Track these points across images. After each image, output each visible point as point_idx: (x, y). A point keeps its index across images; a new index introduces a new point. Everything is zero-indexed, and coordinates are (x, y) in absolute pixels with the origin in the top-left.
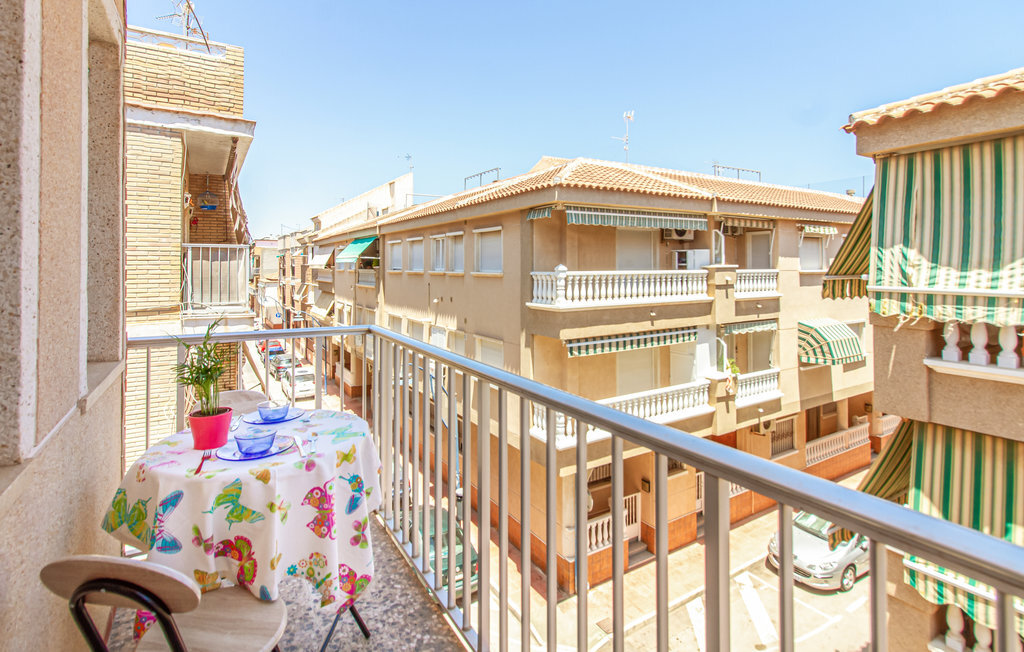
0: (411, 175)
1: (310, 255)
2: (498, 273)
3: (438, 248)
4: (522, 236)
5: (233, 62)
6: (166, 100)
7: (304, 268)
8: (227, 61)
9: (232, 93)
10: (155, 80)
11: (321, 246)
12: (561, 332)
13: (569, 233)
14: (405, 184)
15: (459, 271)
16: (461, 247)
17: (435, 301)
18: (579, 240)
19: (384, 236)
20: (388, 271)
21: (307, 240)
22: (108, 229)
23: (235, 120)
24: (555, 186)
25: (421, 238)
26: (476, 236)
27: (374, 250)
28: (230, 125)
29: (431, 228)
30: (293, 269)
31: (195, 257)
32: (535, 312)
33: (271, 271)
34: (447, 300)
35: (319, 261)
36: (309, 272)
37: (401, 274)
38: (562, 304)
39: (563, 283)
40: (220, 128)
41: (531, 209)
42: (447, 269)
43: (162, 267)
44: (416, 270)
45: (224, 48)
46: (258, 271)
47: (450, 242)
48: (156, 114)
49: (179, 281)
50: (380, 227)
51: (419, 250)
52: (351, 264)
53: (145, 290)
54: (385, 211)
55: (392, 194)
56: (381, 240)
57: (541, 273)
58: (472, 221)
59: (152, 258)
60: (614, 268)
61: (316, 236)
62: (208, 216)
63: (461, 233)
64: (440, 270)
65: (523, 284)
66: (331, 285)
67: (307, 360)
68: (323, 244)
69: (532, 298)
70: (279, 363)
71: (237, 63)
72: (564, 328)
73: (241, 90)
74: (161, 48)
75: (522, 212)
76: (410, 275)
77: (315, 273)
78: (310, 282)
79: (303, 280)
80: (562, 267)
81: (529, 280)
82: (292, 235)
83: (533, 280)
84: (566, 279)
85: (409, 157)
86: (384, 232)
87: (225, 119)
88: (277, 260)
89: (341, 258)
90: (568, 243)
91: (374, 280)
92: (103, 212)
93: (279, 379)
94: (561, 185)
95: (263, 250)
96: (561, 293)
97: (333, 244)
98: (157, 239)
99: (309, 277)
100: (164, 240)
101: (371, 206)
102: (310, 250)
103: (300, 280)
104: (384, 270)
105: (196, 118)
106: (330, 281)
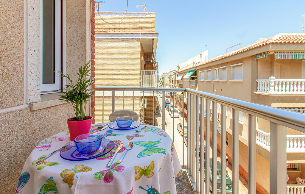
0: (207, 51)
1: (177, 77)
2: (241, 80)
3: (216, 72)
4: (252, 66)
5: (152, 17)
6: (136, 31)
7: (175, 80)
8: (151, 17)
9: (152, 26)
10: (134, 25)
11: (180, 74)
12: (272, 104)
13: (275, 63)
14: (205, 54)
15: (225, 80)
16: (225, 72)
17: (216, 90)
18: (281, 66)
19: (198, 70)
20: (199, 81)
21: (176, 72)
22: (83, 42)
23: (153, 34)
24: (269, 44)
25: (211, 69)
26: (231, 67)
27: (195, 74)
28: (152, 35)
29: (214, 66)
30: (172, 81)
31: (143, 74)
32: (258, 95)
33: (167, 81)
34: (220, 90)
35: (179, 78)
36: (176, 82)
37: (204, 81)
38: (272, 92)
39: (273, 84)
40: (149, 36)
41: (257, 55)
42: (220, 79)
43: (135, 76)
44: (208, 80)
45: (150, 13)
46: (164, 81)
47: (221, 70)
48: (134, 34)
49: (139, 80)
50: (197, 67)
51: (210, 74)
52: (188, 78)
53: (132, 83)
54: (199, 63)
55: (201, 57)
56: (197, 71)
57: (261, 80)
58: (230, 62)
59: (133, 74)
60: (301, 78)
61: (178, 71)
62: (148, 64)
63: (225, 67)
64: (217, 80)
65: (252, 84)
66: (182, 85)
67: (176, 107)
68: (180, 73)
69: (257, 90)
70: (169, 107)
71: (154, 17)
72: (274, 102)
73: (155, 25)
74: (135, 16)
75: (252, 56)
76: (207, 82)
77: (178, 82)
78: (177, 85)
79: (175, 84)
80: (272, 77)
81: (256, 83)
82: (172, 71)
83: (257, 83)
84: (274, 82)
85: (206, 45)
86: (198, 68)
87: (151, 34)
88: (168, 78)
89: (185, 77)
90: (275, 68)
91: (195, 83)
92: (81, 36)
93: (168, 111)
94: (273, 43)
95: (165, 76)
96: (272, 88)
97: (183, 73)
98: (134, 69)
99: (176, 83)
100: (136, 69)
101: (194, 61)
102: (177, 75)
103: (174, 84)
104: (198, 80)
105: (143, 34)
106: (182, 84)
